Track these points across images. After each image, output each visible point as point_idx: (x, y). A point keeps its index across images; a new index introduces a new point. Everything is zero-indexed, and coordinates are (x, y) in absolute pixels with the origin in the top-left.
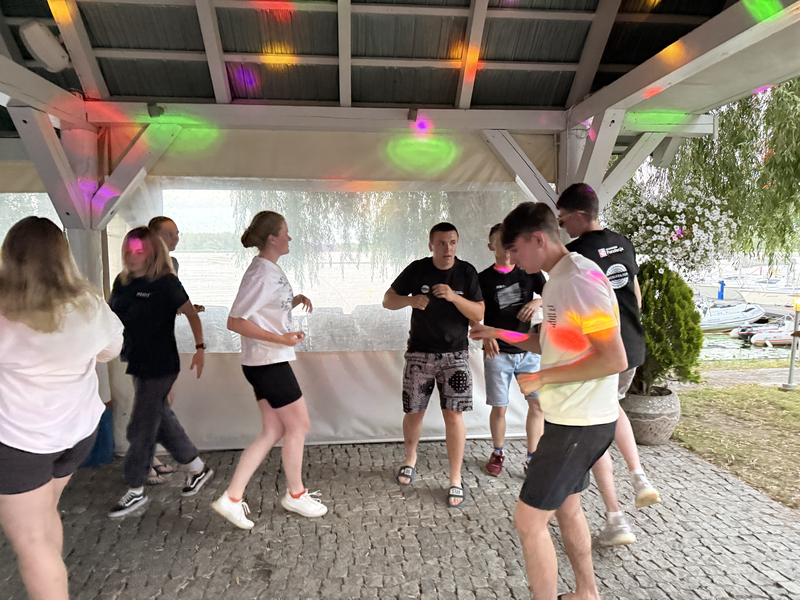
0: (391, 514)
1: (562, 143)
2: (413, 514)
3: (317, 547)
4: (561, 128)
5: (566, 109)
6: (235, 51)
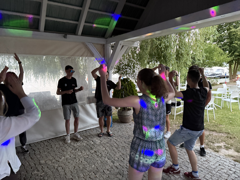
0: (74, 157)
1: (105, 47)
2: (80, 155)
3: (58, 172)
4: (105, 43)
5: (106, 38)
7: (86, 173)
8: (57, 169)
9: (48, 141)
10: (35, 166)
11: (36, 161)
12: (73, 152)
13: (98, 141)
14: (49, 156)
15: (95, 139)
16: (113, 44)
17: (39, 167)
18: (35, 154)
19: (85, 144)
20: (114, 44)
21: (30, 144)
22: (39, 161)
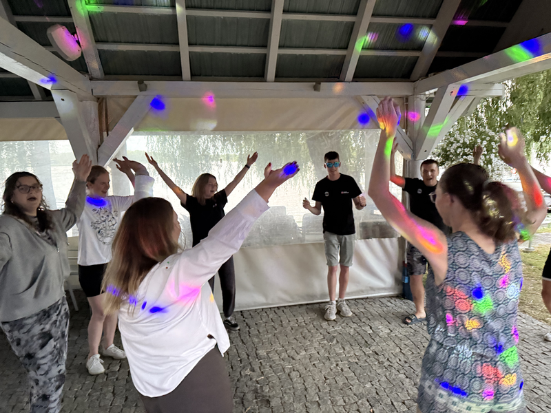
0: (326, 355)
1: (409, 103)
2: (340, 354)
3: (290, 381)
4: (410, 94)
5: (414, 82)
6: (196, 44)
7: (351, 398)
8: (289, 375)
9: (277, 311)
10: (248, 358)
11: (250, 350)
12: (325, 345)
13: (383, 329)
14: (275, 342)
15: (377, 323)
16: (430, 94)
17: (254, 363)
18: (249, 333)
19: (352, 330)
20: (435, 93)
21: (241, 312)
22: (255, 350)
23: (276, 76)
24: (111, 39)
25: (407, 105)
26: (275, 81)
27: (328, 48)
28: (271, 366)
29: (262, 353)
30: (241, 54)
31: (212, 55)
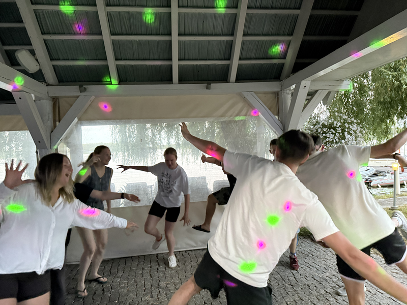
1: (280, 97)
4: (279, 90)
5: (281, 81)
6: (121, 59)
10: (151, 288)
14: (175, 276)
17: (154, 291)
18: (158, 270)
22: (158, 282)
23: (179, 81)
24: (61, 58)
25: (278, 98)
26: (179, 84)
27: (217, 59)
28: (166, 294)
29: (163, 284)
30: (154, 65)
31: (132, 66)
